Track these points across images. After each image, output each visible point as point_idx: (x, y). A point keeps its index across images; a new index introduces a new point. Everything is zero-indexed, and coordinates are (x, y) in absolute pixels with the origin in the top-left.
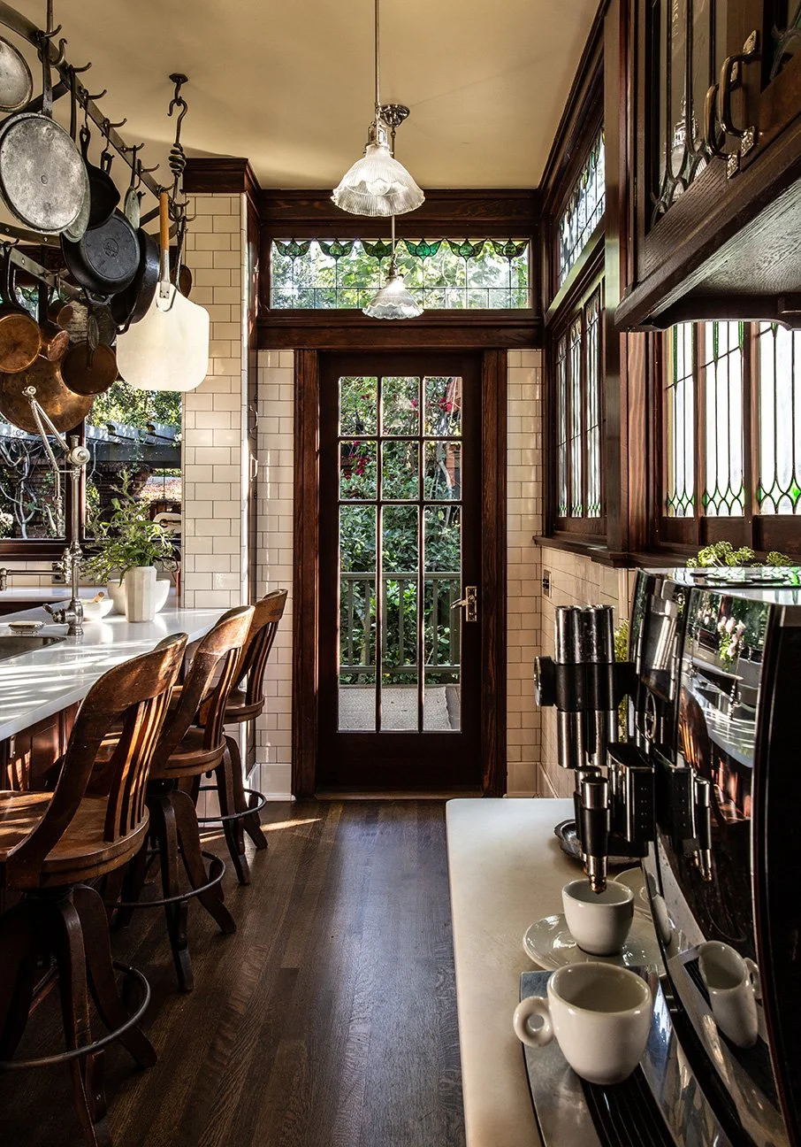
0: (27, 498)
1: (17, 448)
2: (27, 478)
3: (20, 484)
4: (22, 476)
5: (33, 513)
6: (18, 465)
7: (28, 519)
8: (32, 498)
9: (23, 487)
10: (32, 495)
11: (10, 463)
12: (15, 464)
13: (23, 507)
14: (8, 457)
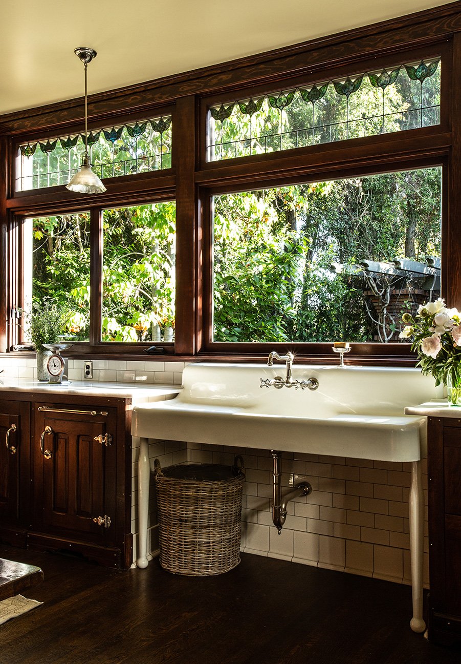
0: (389, 322)
1: (381, 282)
2: (389, 305)
3: (383, 309)
4: (384, 304)
5: (392, 333)
6: (382, 295)
7: (389, 338)
8: (391, 321)
9: (385, 312)
10: (392, 319)
11: (376, 293)
12: (381, 294)
13: (386, 328)
14: (376, 288)
